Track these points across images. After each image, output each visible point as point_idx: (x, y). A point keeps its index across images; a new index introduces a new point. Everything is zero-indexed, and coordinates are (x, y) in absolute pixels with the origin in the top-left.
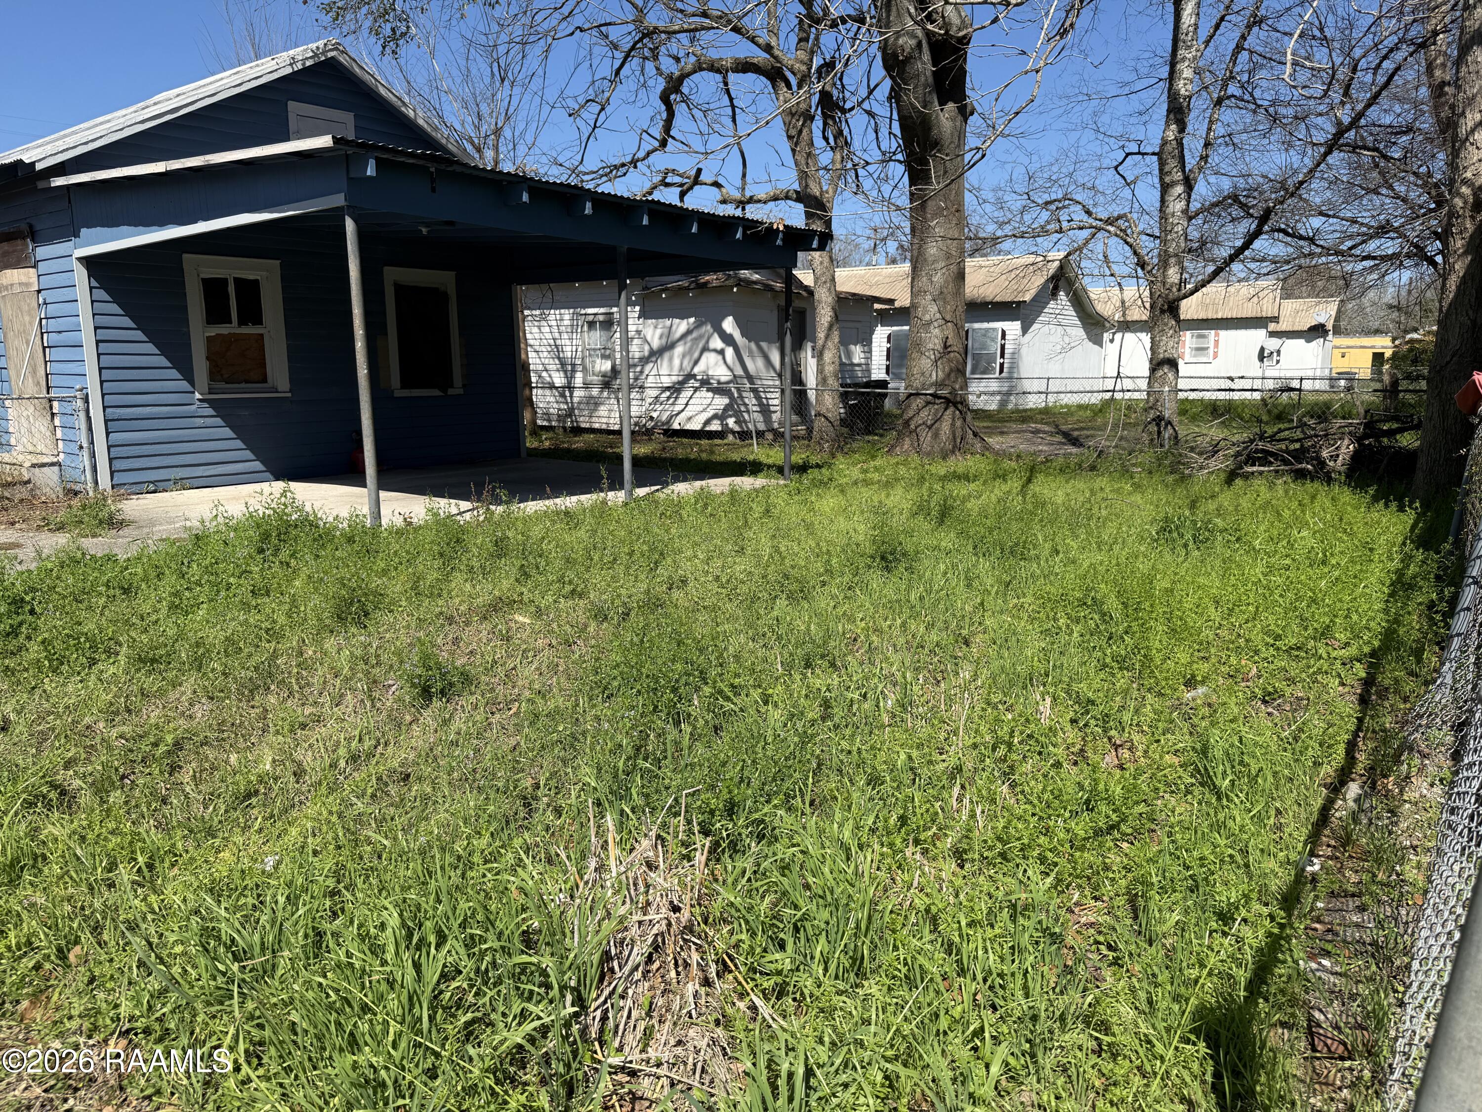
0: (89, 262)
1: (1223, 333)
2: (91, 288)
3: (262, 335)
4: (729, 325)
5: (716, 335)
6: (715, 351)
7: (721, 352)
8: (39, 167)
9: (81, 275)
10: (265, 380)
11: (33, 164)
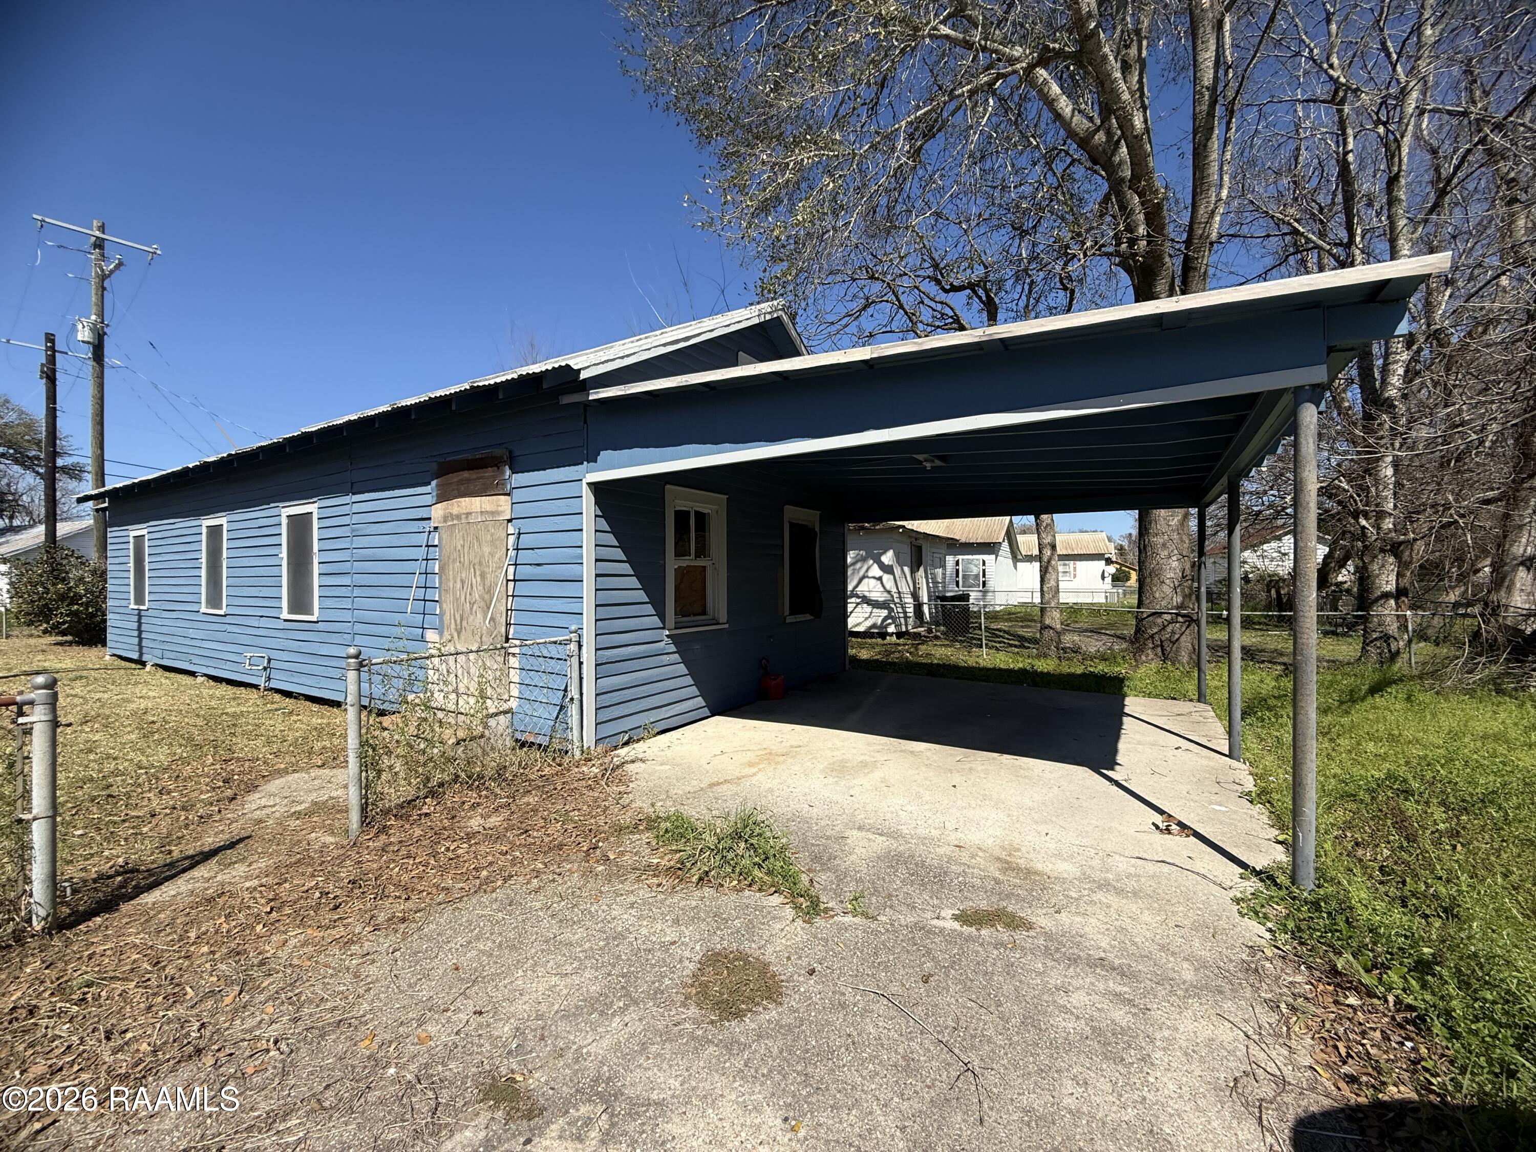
0: (598, 488)
1: (1078, 563)
2: (596, 516)
3: (704, 567)
4: (888, 558)
5: (875, 566)
6: (874, 578)
7: (880, 579)
8: (584, 375)
9: (588, 503)
10: (704, 613)
11: (579, 371)
